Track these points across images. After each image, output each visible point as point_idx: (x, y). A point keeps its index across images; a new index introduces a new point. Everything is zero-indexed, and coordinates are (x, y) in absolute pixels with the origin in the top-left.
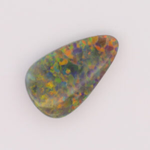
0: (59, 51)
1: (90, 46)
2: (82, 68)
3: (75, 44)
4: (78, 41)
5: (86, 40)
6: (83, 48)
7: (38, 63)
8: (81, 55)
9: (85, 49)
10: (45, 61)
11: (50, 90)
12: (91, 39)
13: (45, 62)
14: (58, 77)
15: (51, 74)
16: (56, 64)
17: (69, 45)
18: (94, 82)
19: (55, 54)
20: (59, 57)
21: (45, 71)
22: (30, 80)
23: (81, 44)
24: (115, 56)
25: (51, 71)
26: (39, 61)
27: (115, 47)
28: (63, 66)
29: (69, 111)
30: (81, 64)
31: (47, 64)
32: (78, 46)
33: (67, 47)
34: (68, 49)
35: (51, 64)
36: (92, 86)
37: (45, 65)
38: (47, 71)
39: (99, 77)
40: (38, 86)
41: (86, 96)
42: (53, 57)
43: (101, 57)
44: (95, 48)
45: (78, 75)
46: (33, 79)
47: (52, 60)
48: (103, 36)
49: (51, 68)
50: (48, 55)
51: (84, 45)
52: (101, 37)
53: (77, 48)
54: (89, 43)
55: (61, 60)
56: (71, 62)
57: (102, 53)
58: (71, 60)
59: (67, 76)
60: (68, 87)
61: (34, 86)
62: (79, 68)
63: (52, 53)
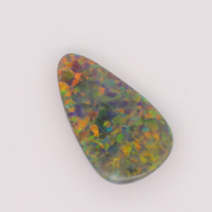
0: (80, 137)
1: (73, 94)
2: (103, 104)
3: (70, 115)
4: (66, 110)
5: (64, 98)
6: (75, 103)
7: (96, 165)
8: (85, 105)
10: (92, 156)
11: (133, 149)
13: (94, 156)
14: (116, 138)
15: (111, 148)
16: (96, 141)
17: (71, 122)
18: (122, 87)
19: (83, 142)
20: (88, 136)
21: (107, 156)
23: (70, 107)
24: (87, 59)
25: (107, 148)
26: (93, 165)
27: (74, 59)
28: (100, 132)
29: (163, 123)
30: (97, 106)
31: (98, 153)
32: (72, 110)
33: (73, 125)
34: (76, 124)
35: (98, 147)
37: (98, 156)
38: (107, 153)
39: (116, 82)
40: (128, 166)
41: (142, 98)
42: (88, 144)
43: (87, 78)
44: (75, 87)
45: (113, 111)
46: (118, 173)
47: (92, 146)
48: (58, 76)
49: (103, 148)
50: (85, 152)
51: (71, 102)
52: (60, 77)
53: (75, 112)
54: (68, 95)
55: (92, 133)
56: (94, 121)
57: (82, 77)
58: (91, 120)
59: (114, 126)
60: (129, 125)
61: (128, 172)
62: (102, 108)
63: (82, 146)
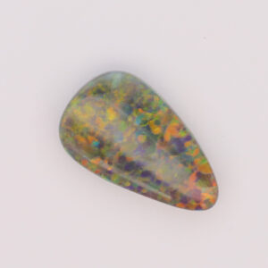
0: (171, 114)
1: (193, 163)
3: (189, 138)
4: (195, 142)
5: (202, 154)
6: (187, 153)
7: (142, 87)
9: (186, 156)
10: (149, 96)
11: (104, 117)
12: (204, 163)
13: (146, 96)
14: (128, 125)
15: (130, 112)
16: (149, 115)
17: (185, 129)
18: (136, 186)
19: (166, 109)
20: (161, 118)
21: (131, 101)
22: (111, 80)
23: (191, 147)
24: (187, 208)
25: (135, 110)
26: (146, 87)
28: (149, 127)
29: (77, 157)
30: (160, 157)
31: (144, 102)
32: (188, 144)
33: (182, 127)
34: (178, 129)
35: (146, 108)
36: (128, 184)
37: (143, 98)
38: (133, 105)
39: (145, 191)
40: (104, 96)
41: (109, 179)
42: (158, 109)
46: (114, 85)
47: (153, 108)
48: (215, 180)
49: (140, 110)
50: (160, 98)
51: (192, 153)
52: (212, 178)
53: (184, 142)
54: (198, 161)
55: (157, 123)
56: (159, 139)
57: (187, 186)
58: (162, 138)
59: (133, 138)
61: (103, 89)
63: (165, 105)
